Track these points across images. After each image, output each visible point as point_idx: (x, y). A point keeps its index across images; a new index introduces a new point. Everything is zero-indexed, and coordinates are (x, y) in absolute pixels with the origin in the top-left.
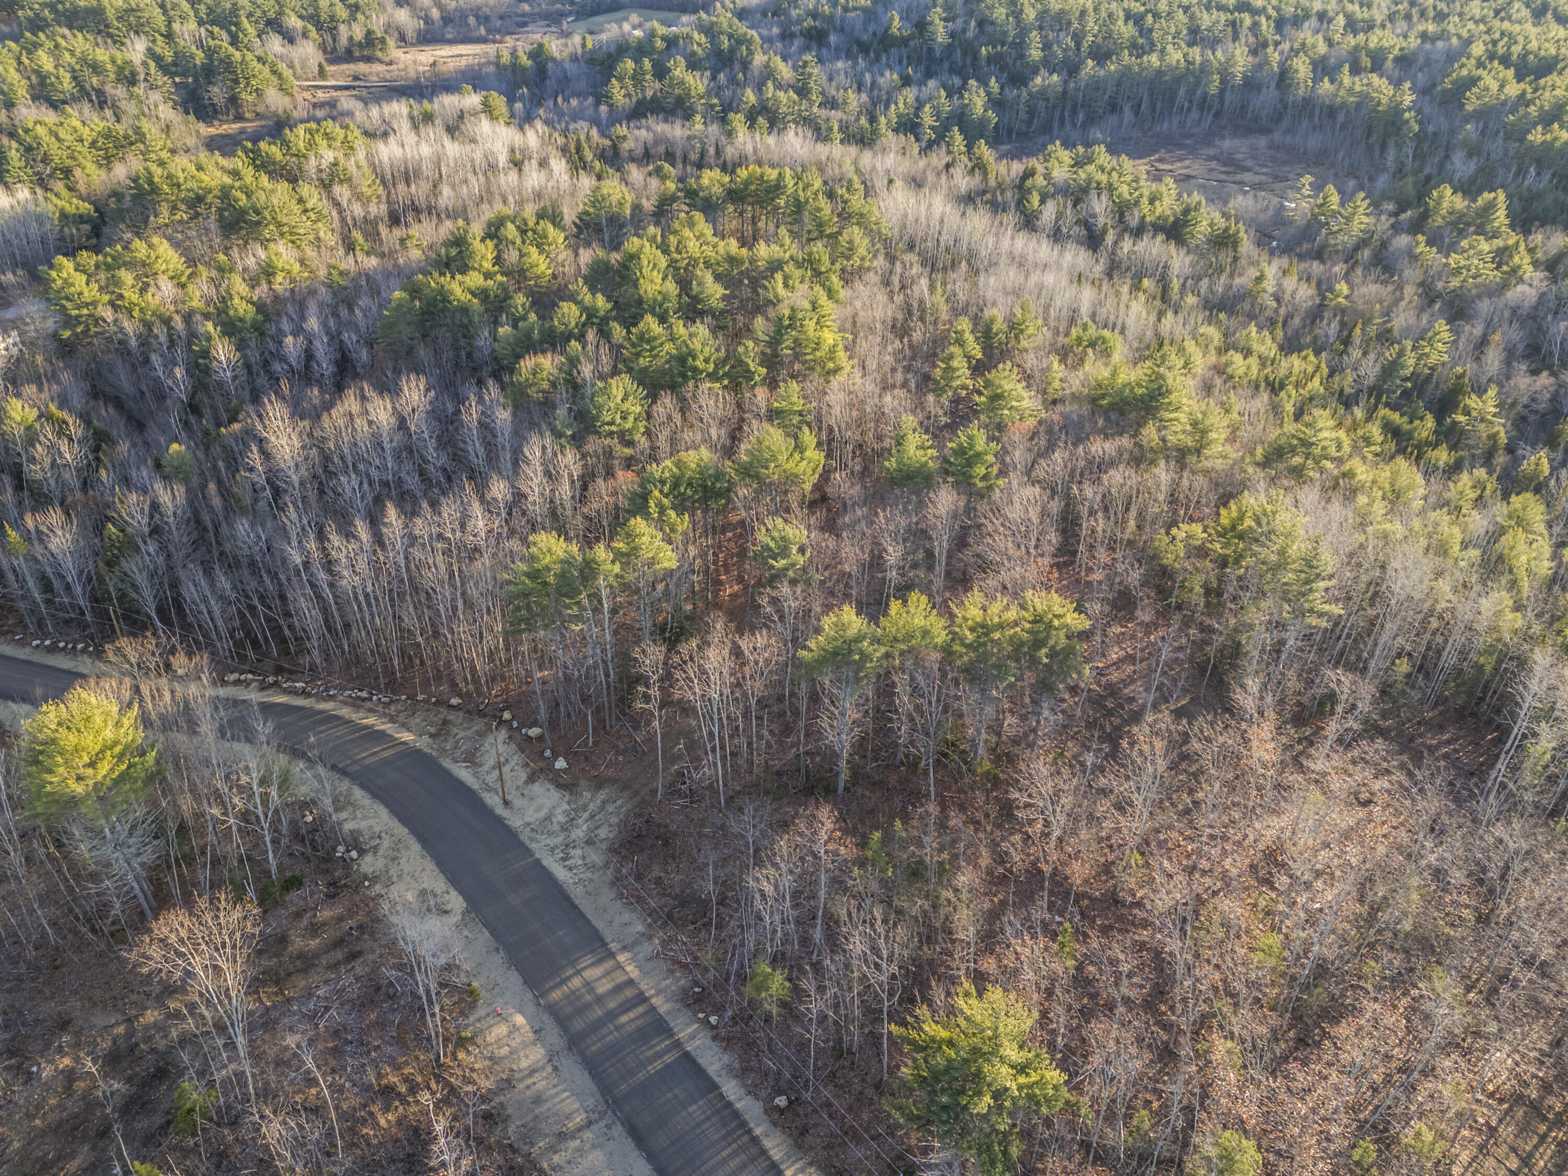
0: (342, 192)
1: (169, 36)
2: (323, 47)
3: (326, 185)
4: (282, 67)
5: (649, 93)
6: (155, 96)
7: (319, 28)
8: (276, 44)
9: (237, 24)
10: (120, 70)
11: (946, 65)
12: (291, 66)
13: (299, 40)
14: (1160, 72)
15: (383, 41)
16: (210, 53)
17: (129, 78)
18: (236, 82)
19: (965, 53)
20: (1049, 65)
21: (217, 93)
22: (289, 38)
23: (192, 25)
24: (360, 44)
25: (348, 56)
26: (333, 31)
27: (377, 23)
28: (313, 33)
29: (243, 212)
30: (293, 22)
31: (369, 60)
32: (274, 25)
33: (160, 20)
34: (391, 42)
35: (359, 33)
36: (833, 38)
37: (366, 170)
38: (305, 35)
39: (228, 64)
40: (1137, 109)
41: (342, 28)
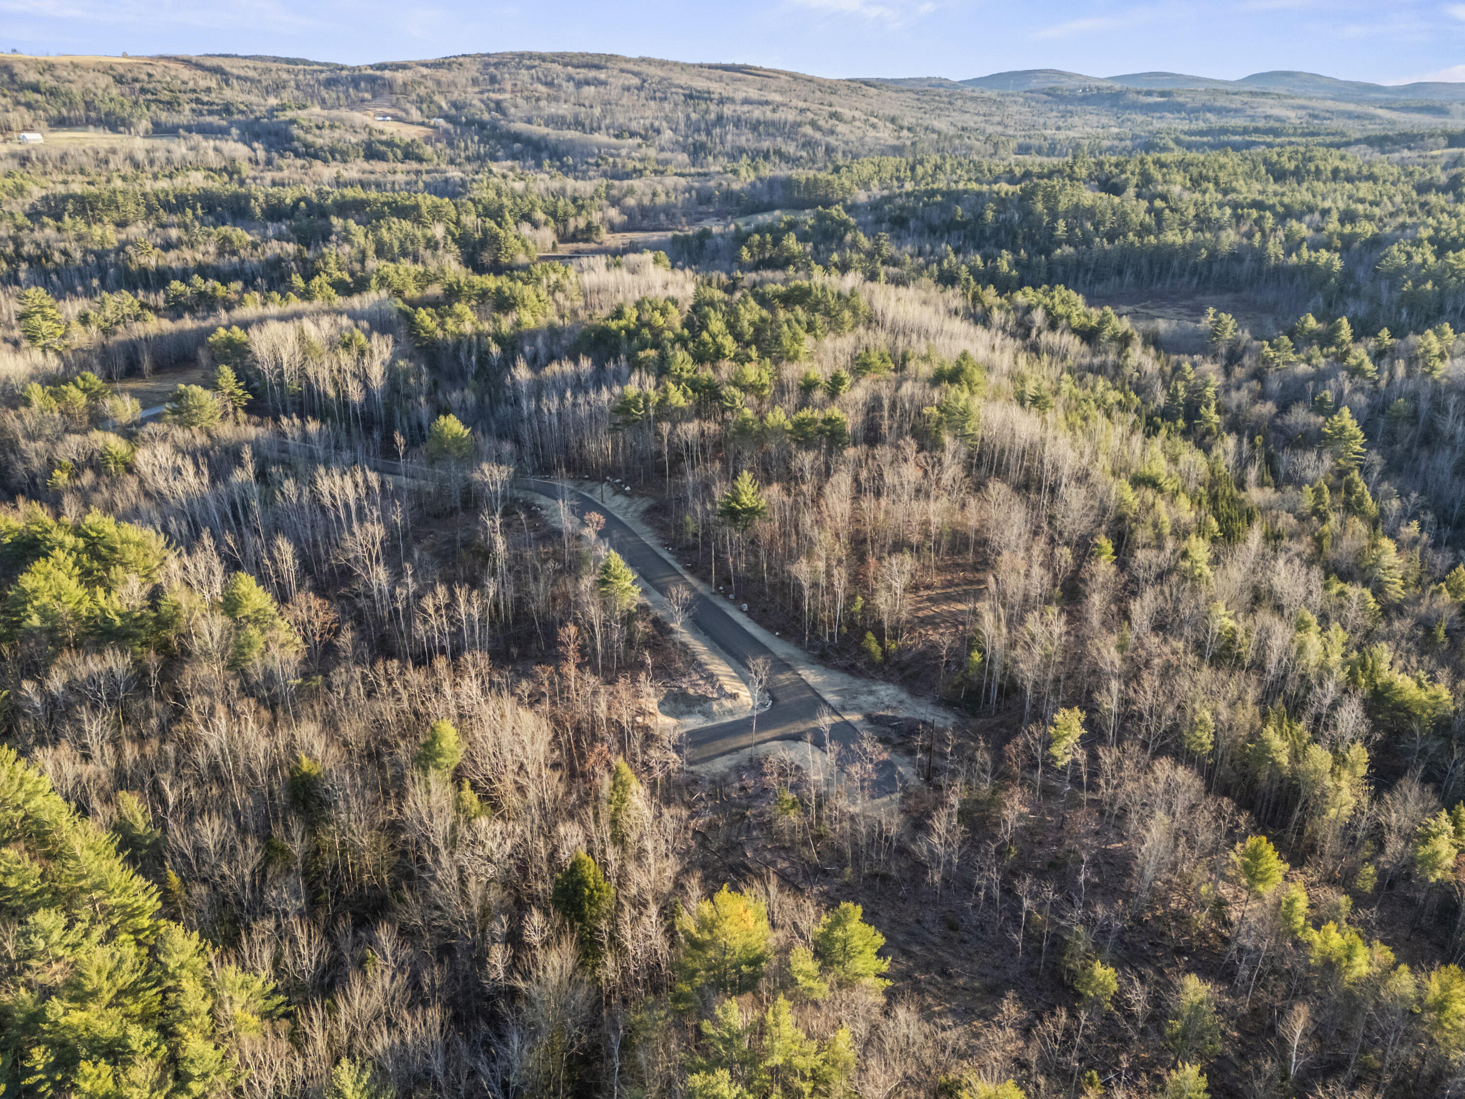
0: (559, 296)
1: (457, 223)
2: (557, 231)
3: (552, 293)
4: (529, 243)
5: (767, 255)
6: (449, 257)
7: (556, 220)
8: (526, 229)
9: (502, 217)
10: (429, 241)
11: (993, 242)
12: (535, 243)
13: (542, 227)
14: (1157, 247)
15: (598, 228)
16: (485, 231)
17: (432, 244)
18: (499, 249)
19: (1007, 233)
20: (1069, 242)
21: (486, 257)
22: (535, 225)
23: (473, 217)
24: (582, 231)
25: (574, 238)
26: (565, 221)
27: (596, 217)
28: (552, 223)
29: (507, 298)
30: (539, 215)
31: (587, 241)
32: (527, 217)
33: (453, 214)
34: (603, 230)
35: (582, 223)
36: (912, 224)
37: (576, 287)
38: (546, 224)
39: (496, 237)
40: (1137, 275)
41: (571, 220)
